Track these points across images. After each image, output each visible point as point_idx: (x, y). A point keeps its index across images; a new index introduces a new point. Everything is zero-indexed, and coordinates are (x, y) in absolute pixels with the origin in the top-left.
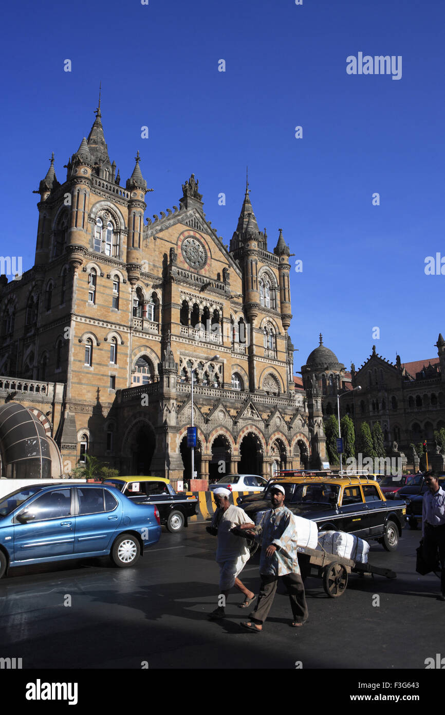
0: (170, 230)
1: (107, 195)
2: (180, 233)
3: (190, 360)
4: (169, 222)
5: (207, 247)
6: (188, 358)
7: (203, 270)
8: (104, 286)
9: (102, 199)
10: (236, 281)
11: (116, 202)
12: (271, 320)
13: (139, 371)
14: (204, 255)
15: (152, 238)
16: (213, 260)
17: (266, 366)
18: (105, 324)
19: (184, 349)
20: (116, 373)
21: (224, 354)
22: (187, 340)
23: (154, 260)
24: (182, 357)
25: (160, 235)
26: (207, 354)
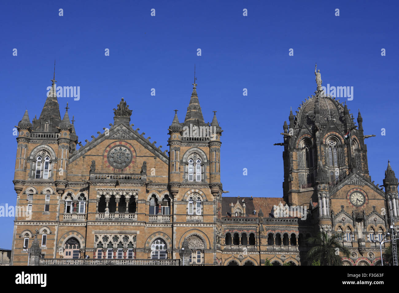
0: (97, 147)
1: (41, 141)
2: (106, 146)
3: (106, 236)
4: (96, 142)
5: (132, 149)
6: (103, 235)
7: (128, 167)
8: (38, 200)
9: (39, 145)
10: (162, 168)
11: (49, 143)
12: (197, 191)
13: (71, 248)
14: (130, 156)
15: (82, 157)
16: (138, 157)
17: (188, 230)
18: (38, 224)
19: (99, 229)
20: (46, 252)
21: (137, 228)
22: (102, 223)
23: (83, 172)
24: (97, 235)
25: (89, 153)
26: (120, 230)
